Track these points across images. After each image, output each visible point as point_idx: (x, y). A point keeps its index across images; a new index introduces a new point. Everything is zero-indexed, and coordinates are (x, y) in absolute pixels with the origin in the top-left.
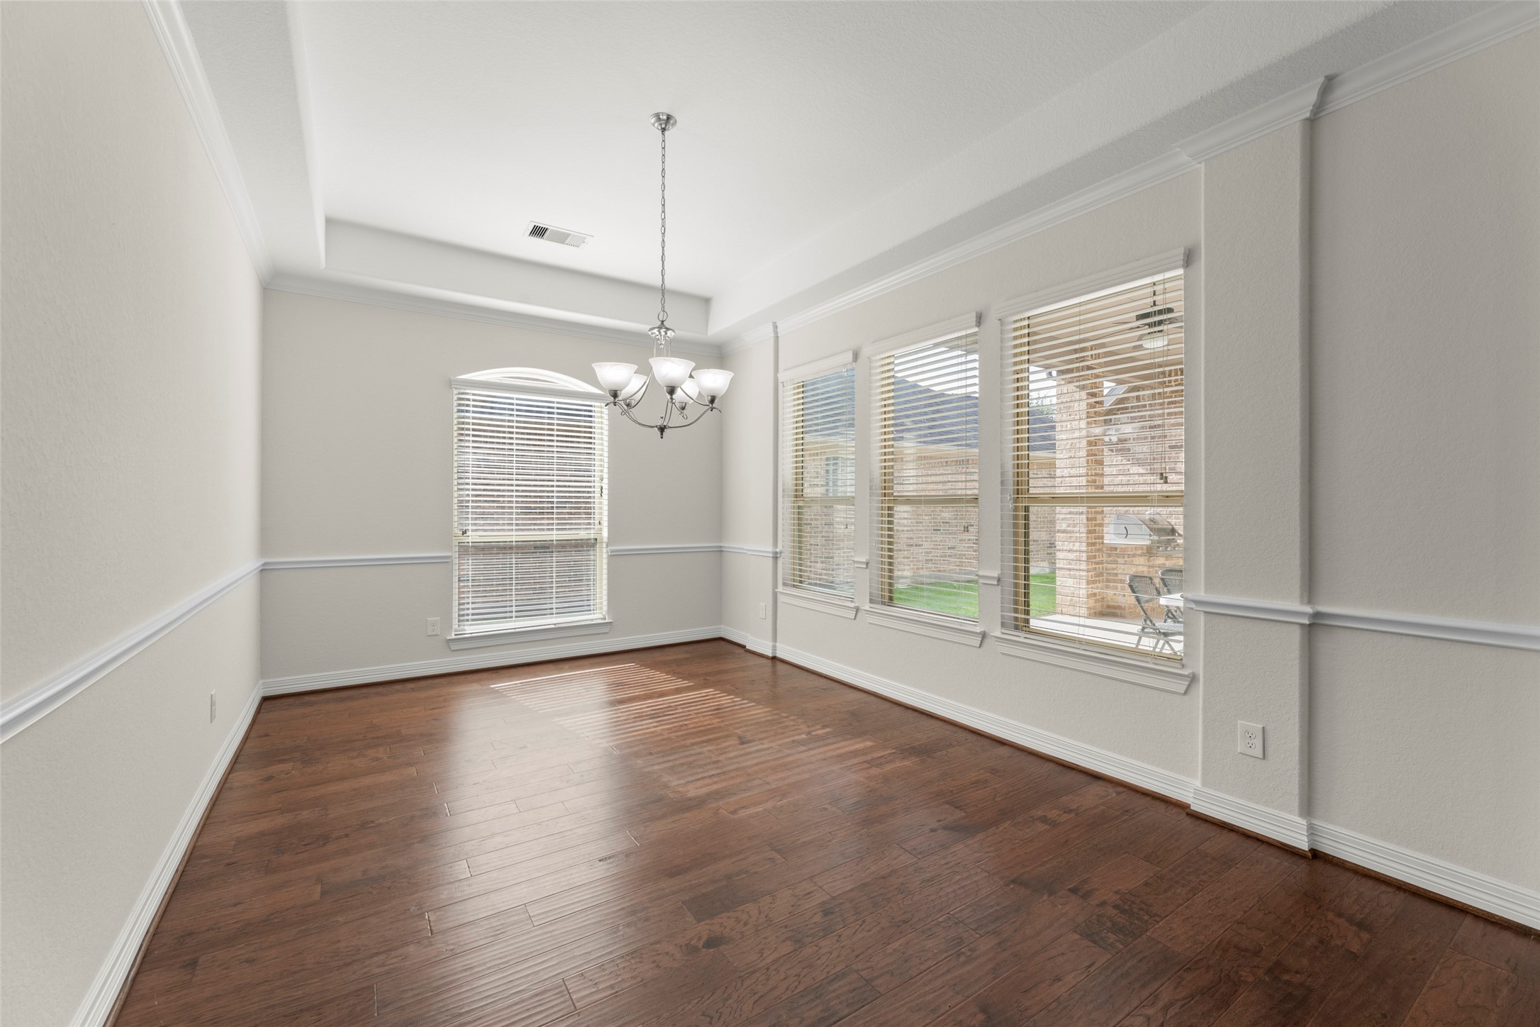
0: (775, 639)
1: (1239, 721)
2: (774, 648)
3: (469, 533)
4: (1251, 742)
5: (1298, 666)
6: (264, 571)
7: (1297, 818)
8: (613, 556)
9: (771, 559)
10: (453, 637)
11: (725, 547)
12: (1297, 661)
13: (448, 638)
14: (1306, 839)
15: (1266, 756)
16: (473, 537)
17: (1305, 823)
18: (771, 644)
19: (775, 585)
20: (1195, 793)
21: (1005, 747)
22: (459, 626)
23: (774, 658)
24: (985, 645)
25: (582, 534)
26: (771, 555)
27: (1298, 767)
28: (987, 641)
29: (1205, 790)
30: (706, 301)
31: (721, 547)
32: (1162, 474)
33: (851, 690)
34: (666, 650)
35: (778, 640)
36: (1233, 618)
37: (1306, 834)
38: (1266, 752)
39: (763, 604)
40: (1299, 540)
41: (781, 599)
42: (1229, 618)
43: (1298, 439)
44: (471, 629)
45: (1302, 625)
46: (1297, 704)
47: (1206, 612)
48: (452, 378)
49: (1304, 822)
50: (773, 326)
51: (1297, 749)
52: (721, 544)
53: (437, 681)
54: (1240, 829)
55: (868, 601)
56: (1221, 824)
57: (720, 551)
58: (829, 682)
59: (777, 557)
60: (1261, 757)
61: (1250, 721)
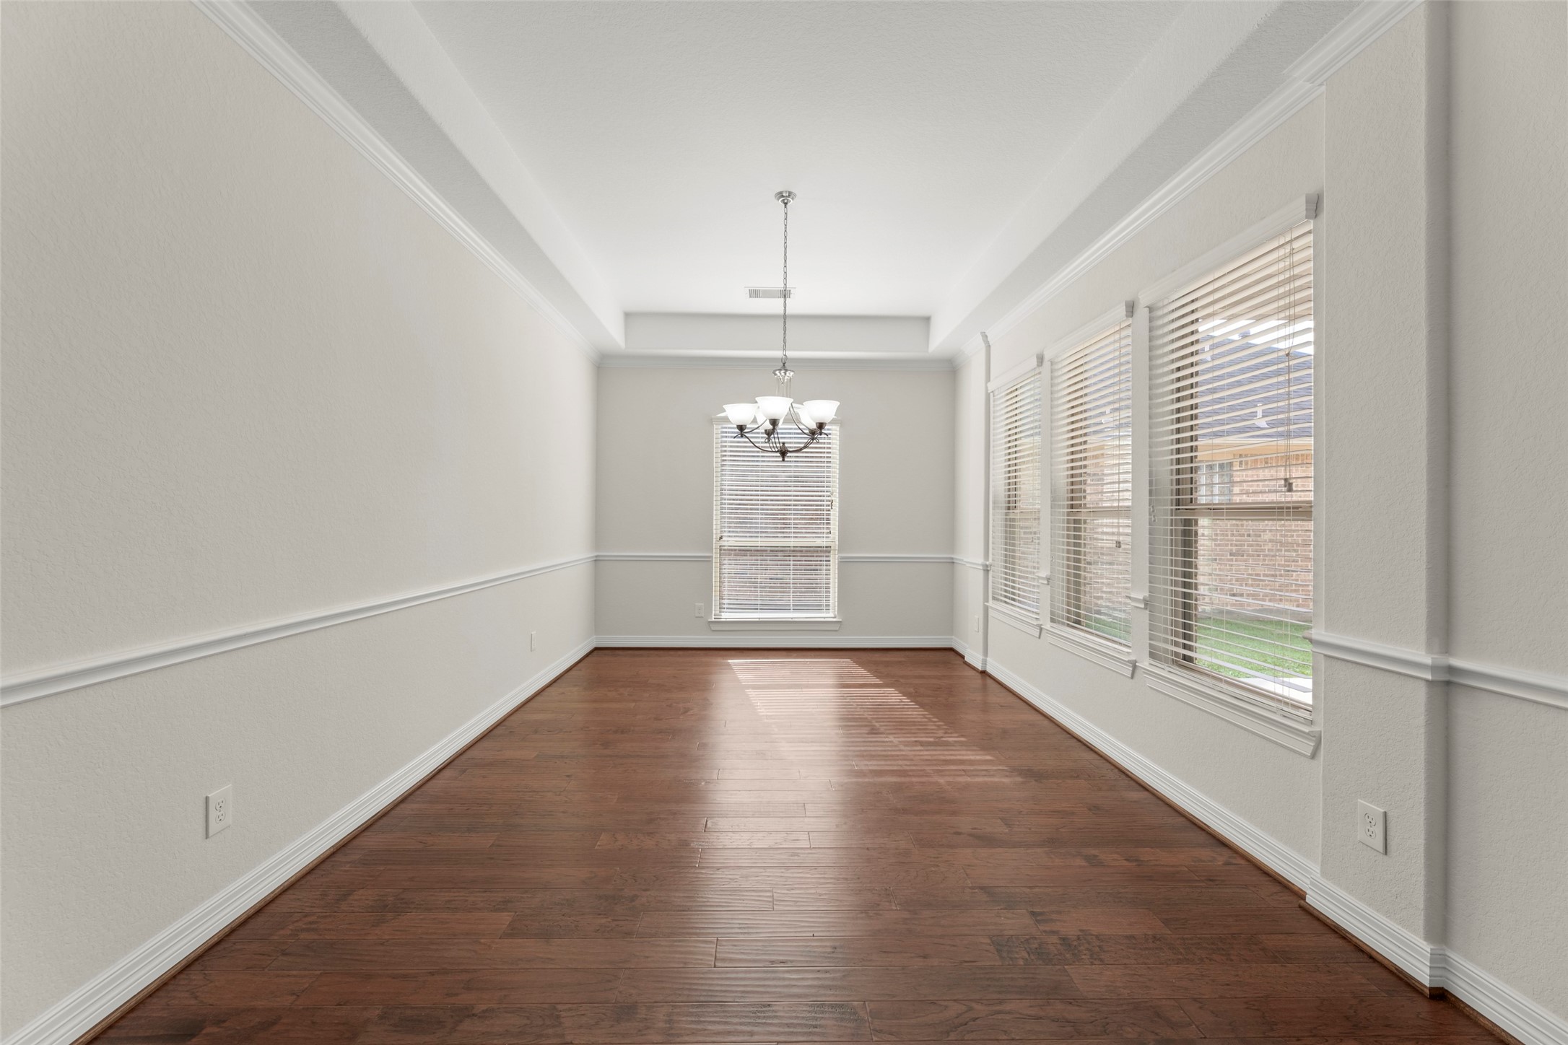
0: (986, 652)
1: (1359, 800)
2: (985, 662)
3: (724, 539)
4: (1371, 829)
5: (1423, 736)
6: (597, 561)
7: (1421, 941)
8: (843, 562)
9: (982, 572)
10: (713, 620)
11: (956, 559)
12: (1422, 730)
13: (709, 620)
14: (1428, 971)
15: (1388, 852)
16: (729, 541)
17: (1429, 950)
18: (981, 657)
19: (986, 600)
20: (1311, 883)
21: (1146, 793)
22: (720, 612)
23: (984, 673)
24: (1136, 675)
25: (819, 542)
26: (981, 568)
27: (1423, 873)
28: (1138, 672)
29: (1323, 881)
30: (927, 320)
31: (952, 558)
32: (1286, 480)
33: (1034, 712)
34: (890, 652)
35: (989, 655)
36: (1354, 665)
37: (1429, 964)
38: (1388, 847)
39: (977, 617)
40: (1425, 567)
41: (991, 613)
42: (1350, 664)
43: (1425, 430)
44: (727, 616)
45: (1427, 681)
46: (1422, 787)
47: (1325, 656)
48: (713, 417)
49: (1427, 947)
50: (982, 336)
51: (1422, 849)
52: (952, 556)
53: (699, 652)
54: (1354, 939)
55: (1049, 619)
56: (1333, 928)
57: (952, 563)
58: (1018, 700)
59: (988, 571)
60: (1381, 851)
61: (1371, 802)
